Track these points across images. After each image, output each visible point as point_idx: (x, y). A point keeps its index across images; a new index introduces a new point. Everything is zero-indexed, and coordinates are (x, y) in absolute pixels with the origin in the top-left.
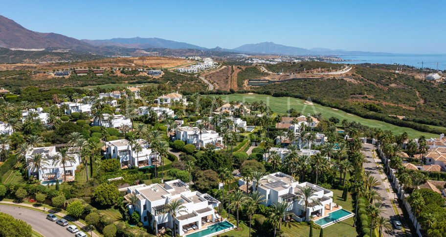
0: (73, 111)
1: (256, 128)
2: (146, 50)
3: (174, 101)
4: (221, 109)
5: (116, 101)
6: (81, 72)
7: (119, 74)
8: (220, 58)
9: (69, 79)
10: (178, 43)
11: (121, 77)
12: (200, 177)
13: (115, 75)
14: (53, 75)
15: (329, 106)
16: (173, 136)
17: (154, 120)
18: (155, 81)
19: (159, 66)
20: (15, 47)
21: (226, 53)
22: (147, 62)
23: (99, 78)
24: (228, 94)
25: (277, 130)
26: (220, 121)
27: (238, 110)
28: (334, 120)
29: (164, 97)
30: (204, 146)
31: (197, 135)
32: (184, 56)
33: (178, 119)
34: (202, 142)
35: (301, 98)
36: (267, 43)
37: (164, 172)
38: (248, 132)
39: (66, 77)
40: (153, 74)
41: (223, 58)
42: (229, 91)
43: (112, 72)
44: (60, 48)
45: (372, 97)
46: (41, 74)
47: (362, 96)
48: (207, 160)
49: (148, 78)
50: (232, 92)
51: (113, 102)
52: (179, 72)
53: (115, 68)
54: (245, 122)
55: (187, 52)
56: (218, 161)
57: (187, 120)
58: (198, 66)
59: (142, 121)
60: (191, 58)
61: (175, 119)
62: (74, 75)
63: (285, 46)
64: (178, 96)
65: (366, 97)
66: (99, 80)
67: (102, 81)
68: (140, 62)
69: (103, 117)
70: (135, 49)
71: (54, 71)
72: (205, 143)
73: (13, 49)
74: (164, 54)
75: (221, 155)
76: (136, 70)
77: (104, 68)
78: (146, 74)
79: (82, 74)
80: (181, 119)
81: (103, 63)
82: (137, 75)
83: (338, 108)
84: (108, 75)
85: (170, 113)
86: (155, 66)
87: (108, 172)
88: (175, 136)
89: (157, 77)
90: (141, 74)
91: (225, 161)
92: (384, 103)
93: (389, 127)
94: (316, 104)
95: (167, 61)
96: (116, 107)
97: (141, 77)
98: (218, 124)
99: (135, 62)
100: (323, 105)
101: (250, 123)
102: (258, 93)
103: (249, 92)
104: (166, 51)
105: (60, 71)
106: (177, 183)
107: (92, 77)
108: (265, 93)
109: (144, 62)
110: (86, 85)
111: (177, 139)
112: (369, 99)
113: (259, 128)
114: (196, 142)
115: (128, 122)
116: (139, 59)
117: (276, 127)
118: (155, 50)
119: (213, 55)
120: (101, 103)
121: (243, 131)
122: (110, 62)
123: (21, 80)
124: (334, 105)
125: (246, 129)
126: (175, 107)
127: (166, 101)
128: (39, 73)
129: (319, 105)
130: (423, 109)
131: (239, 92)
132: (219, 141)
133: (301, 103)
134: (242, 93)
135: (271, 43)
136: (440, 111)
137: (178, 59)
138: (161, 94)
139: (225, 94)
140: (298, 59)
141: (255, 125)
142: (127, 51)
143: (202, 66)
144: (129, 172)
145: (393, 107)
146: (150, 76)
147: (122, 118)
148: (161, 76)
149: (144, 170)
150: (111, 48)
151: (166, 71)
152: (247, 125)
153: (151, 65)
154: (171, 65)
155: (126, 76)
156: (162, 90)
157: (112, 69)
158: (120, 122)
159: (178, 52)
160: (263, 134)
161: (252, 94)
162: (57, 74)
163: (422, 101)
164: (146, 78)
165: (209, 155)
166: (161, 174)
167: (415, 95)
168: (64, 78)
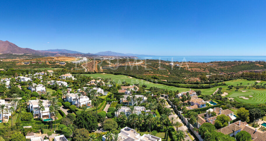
0: (22, 81)
1: (108, 93)
2: (60, 54)
3: (68, 78)
4: (91, 83)
5: (42, 77)
6: (33, 63)
7: (48, 64)
8: (90, 57)
9: (29, 65)
10: (73, 51)
11: (49, 65)
12: (77, 134)
13: (46, 64)
14: (23, 63)
15: (139, 78)
16: (65, 99)
17: (57, 88)
18: (62, 67)
19: (64, 61)
20: (15, 53)
21: (92, 55)
22: (59, 59)
23: (40, 65)
24: (94, 73)
25: (119, 94)
26: (90, 90)
27: (99, 83)
28: (144, 86)
29: (63, 75)
30: (81, 106)
31: (77, 99)
32: (75, 56)
33: (69, 88)
34: (80, 103)
35: (126, 75)
36: (109, 51)
37: (56, 124)
38: (105, 96)
39: (28, 64)
40: (61, 64)
41: (91, 57)
42: (94, 72)
43: (45, 63)
44: (29, 53)
45: (152, 73)
46: (19, 63)
47: (149, 72)
48: (82, 120)
49: (59, 65)
50: (95, 73)
51: (40, 77)
52: (72, 63)
53: (47, 61)
54: (103, 90)
55: (76, 55)
56: (88, 121)
57: (73, 88)
58: (81, 61)
59: (51, 88)
60: (78, 57)
61: (67, 88)
62: (31, 64)
63: (116, 53)
64: (69, 75)
65: (150, 73)
66: (40, 66)
67: (41, 66)
68: (57, 59)
69: (32, 85)
70: (56, 54)
71: (24, 62)
72: (82, 104)
73: (14, 54)
74: (67, 56)
75: (90, 116)
76: (55, 62)
77: (42, 61)
78: (59, 64)
79: (34, 64)
80: (70, 88)
81: (42, 59)
82: (55, 64)
83: (143, 79)
84: (44, 64)
85: (65, 84)
86: (63, 61)
87: (25, 121)
88: (66, 98)
89: (63, 65)
90: (57, 64)
91: (93, 120)
92: (157, 75)
93: (166, 87)
94: (133, 78)
95: (68, 59)
96: (41, 80)
97: (57, 65)
98: (89, 92)
99: (55, 59)
100: (136, 78)
101: (105, 90)
102: (108, 73)
103: (103, 73)
104: (68, 54)
105: (26, 62)
106: (62, 138)
107: (38, 65)
108: (110, 73)
109: (58, 59)
110: (35, 68)
111: (67, 101)
112: (152, 74)
113: (110, 93)
114: (76, 103)
115: (44, 89)
116: (57, 58)
117: (119, 92)
118: (64, 54)
119: (87, 56)
120: (35, 77)
121: (102, 95)
122: (45, 59)
123: (12, 65)
124: (141, 78)
125: (103, 94)
126: (68, 81)
127: (64, 77)
128: (19, 62)
129: (135, 78)
130: (171, 76)
131: (98, 73)
132: (90, 103)
133: (127, 77)
134: (100, 73)
135: (110, 51)
136: (176, 77)
137: (72, 58)
138: (62, 74)
139: (92, 74)
140: (121, 57)
141: (108, 91)
142: (53, 55)
143: (82, 61)
144: (36, 123)
145: (161, 76)
146: (60, 65)
147: (42, 86)
148: (65, 65)
149: (45, 123)
150: (47, 53)
151: (67, 62)
152: (104, 91)
153: (61, 60)
154: (69, 60)
155: (51, 65)
156: (64, 72)
157: (45, 61)
158: (40, 88)
159: (73, 55)
160: (112, 97)
161: (104, 73)
162: (25, 63)
163: (169, 73)
164: (58, 65)
165: (83, 116)
166: (54, 126)
167: (167, 71)
168: (27, 65)
